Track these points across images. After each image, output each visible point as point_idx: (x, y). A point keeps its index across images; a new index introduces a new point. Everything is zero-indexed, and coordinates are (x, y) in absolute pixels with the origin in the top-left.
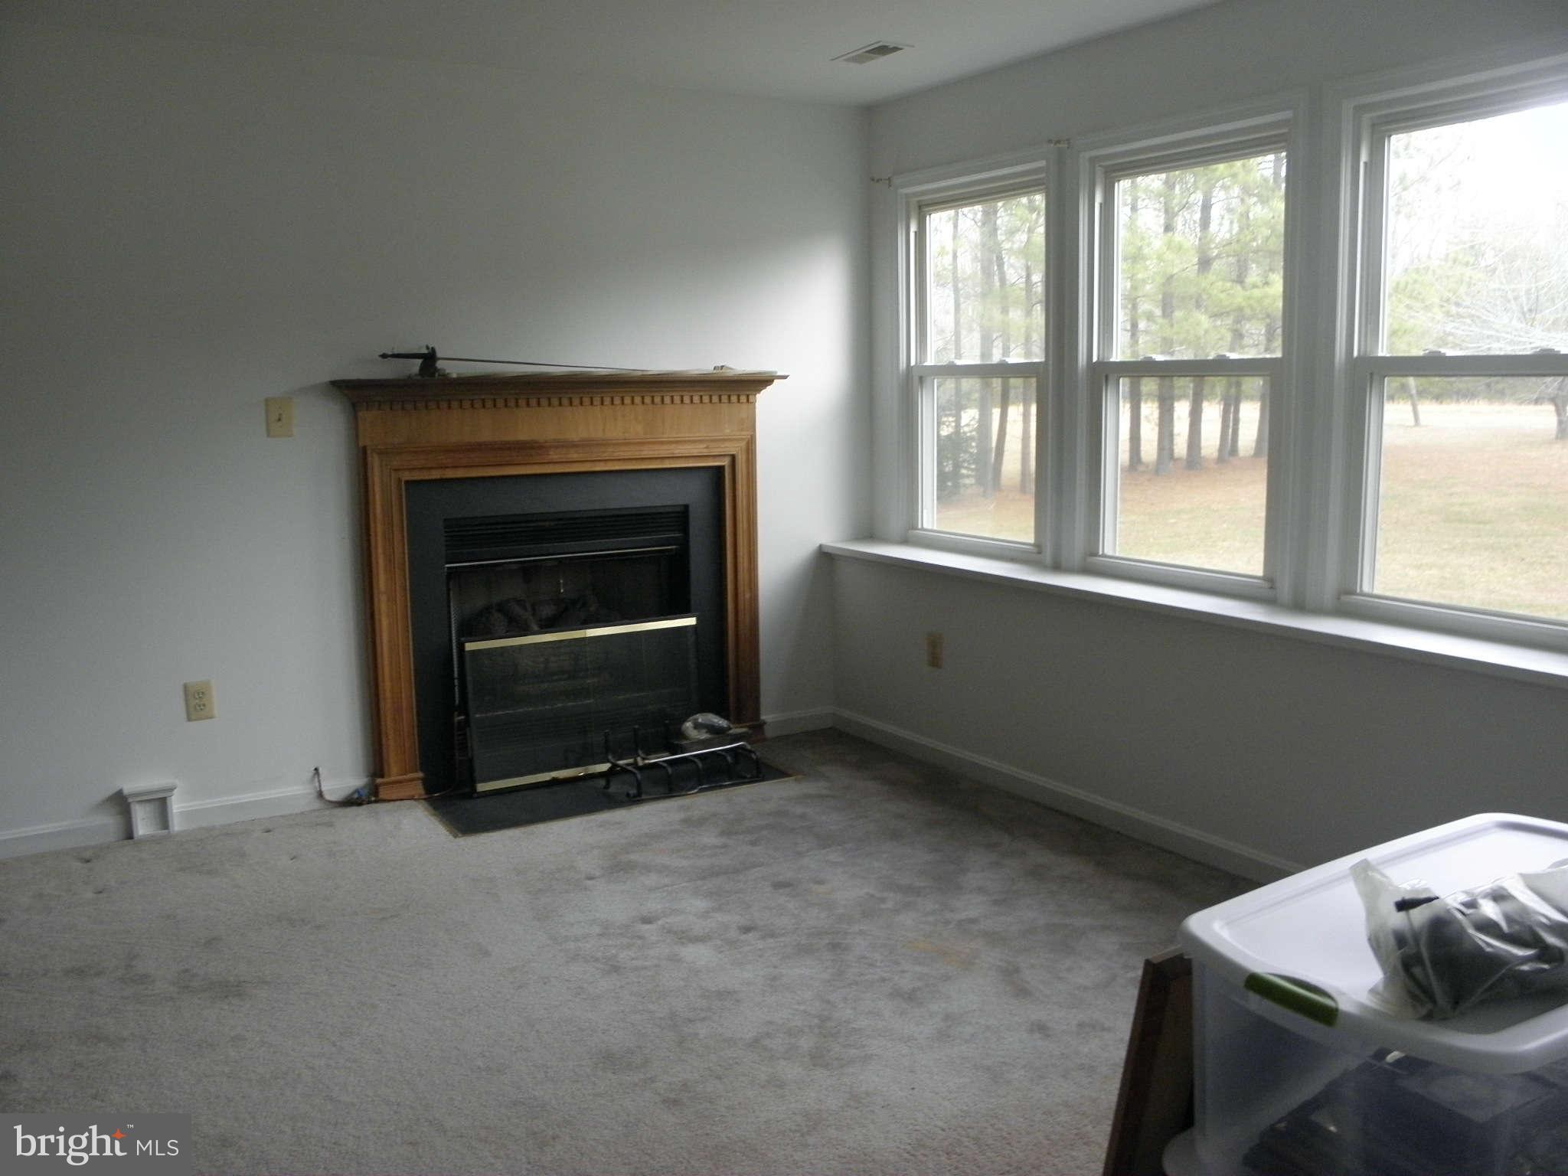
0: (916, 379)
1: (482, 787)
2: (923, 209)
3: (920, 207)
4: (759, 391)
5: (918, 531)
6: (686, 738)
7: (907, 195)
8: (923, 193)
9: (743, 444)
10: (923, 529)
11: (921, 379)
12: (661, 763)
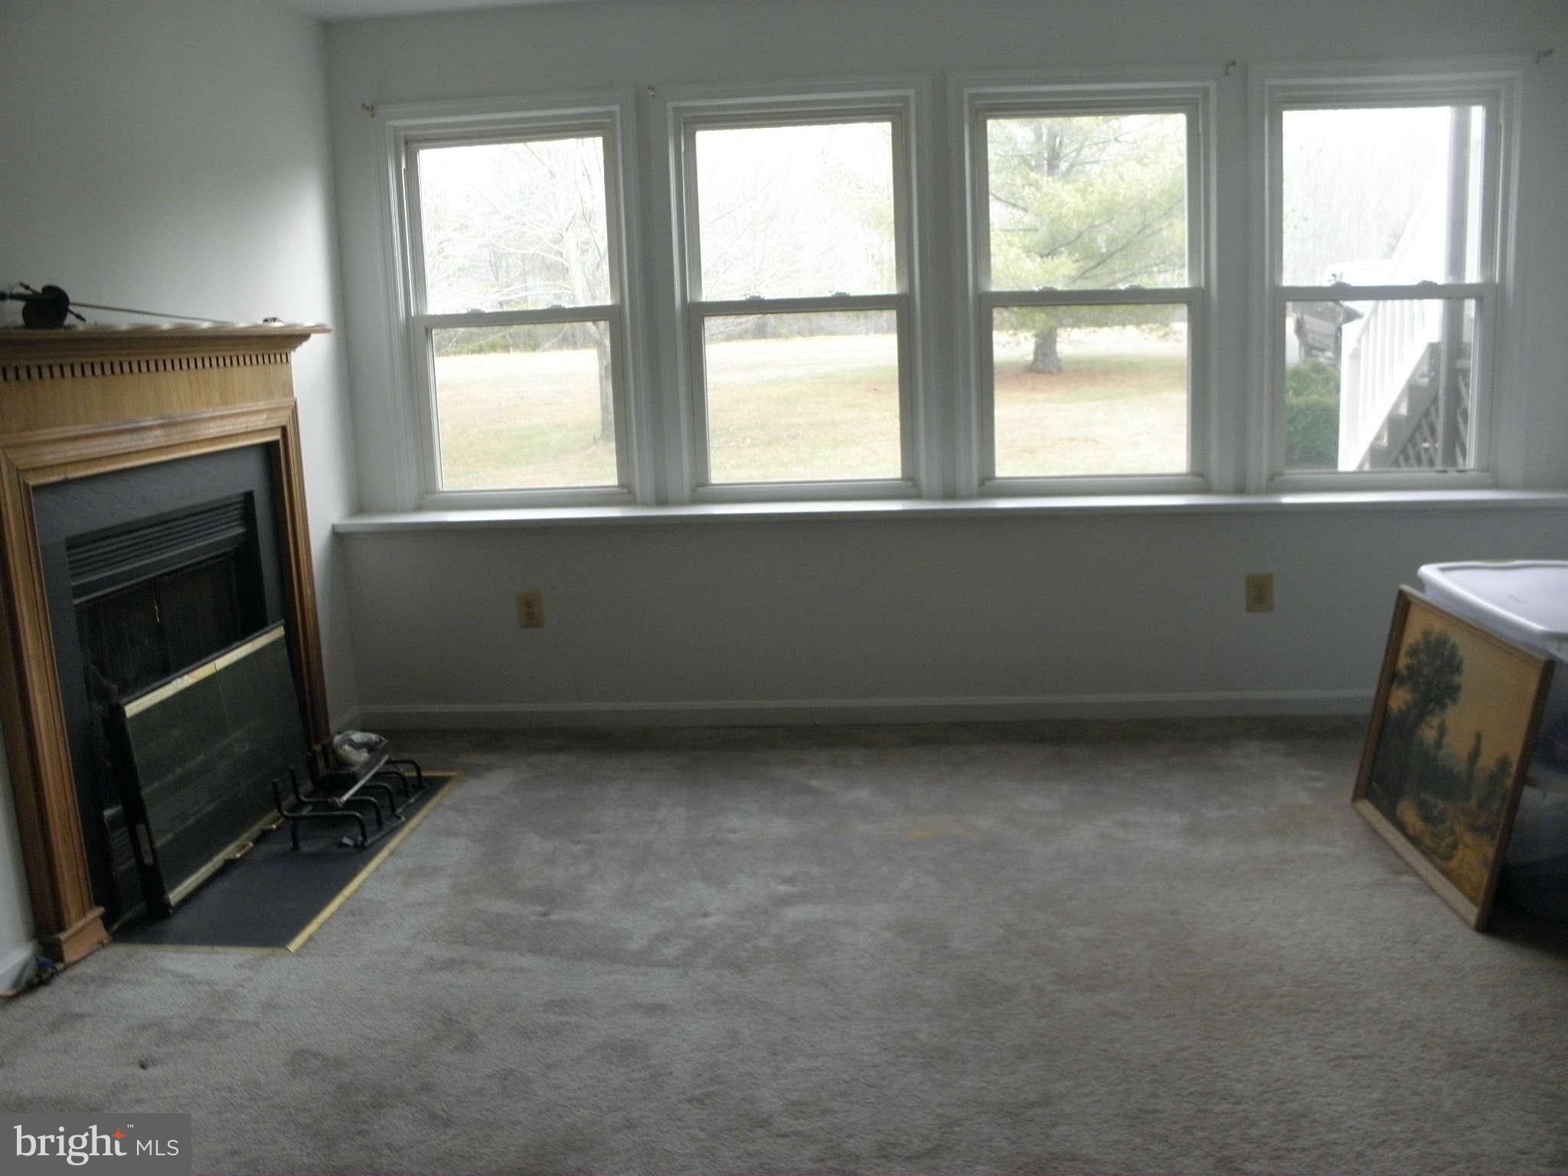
0: (421, 330)
1: (174, 896)
2: (410, 145)
3: (407, 143)
4: (294, 348)
5: (437, 495)
6: (350, 764)
7: (395, 128)
8: (412, 128)
9: (289, 413)
10: (440, 492)
11: (428, 332)
12: (354, 798)
